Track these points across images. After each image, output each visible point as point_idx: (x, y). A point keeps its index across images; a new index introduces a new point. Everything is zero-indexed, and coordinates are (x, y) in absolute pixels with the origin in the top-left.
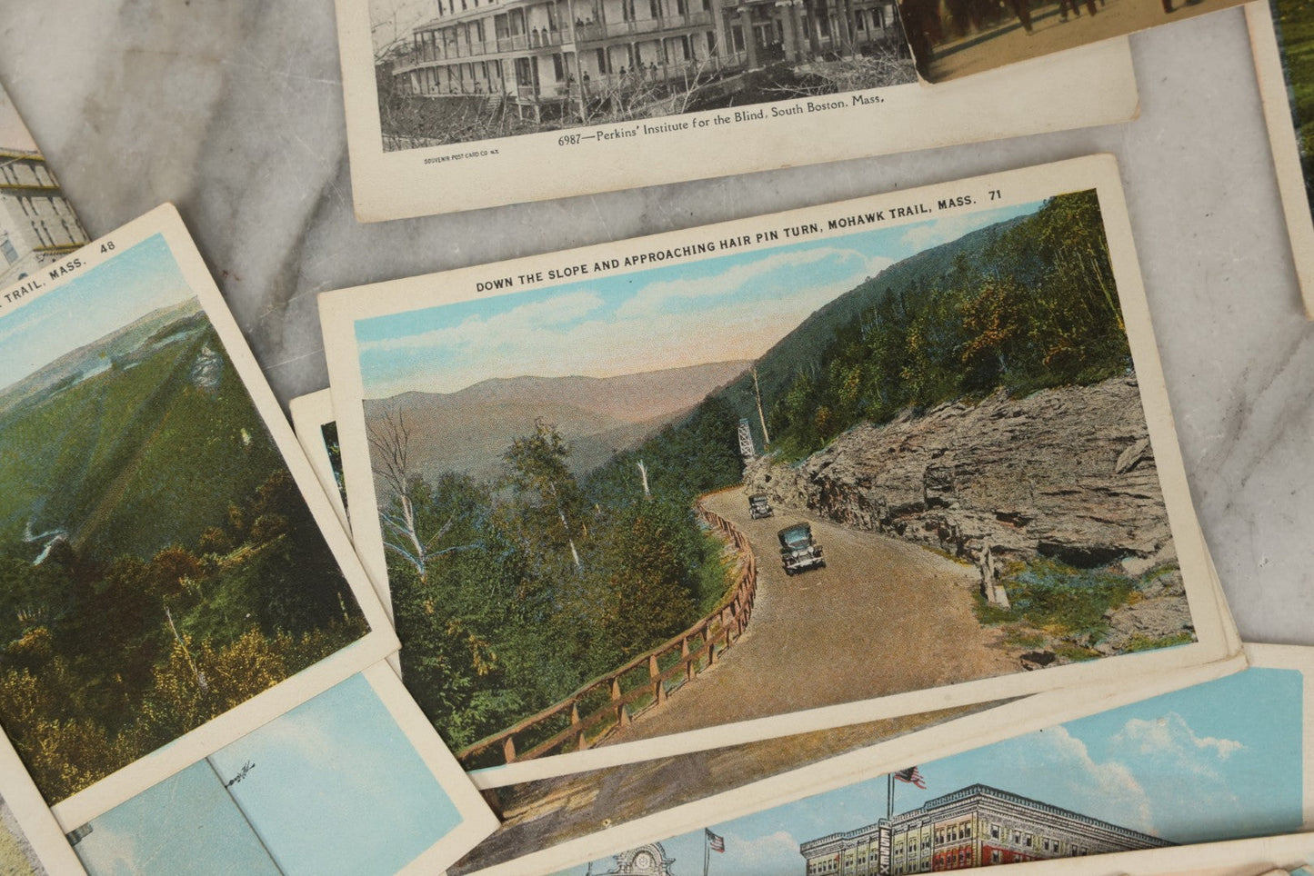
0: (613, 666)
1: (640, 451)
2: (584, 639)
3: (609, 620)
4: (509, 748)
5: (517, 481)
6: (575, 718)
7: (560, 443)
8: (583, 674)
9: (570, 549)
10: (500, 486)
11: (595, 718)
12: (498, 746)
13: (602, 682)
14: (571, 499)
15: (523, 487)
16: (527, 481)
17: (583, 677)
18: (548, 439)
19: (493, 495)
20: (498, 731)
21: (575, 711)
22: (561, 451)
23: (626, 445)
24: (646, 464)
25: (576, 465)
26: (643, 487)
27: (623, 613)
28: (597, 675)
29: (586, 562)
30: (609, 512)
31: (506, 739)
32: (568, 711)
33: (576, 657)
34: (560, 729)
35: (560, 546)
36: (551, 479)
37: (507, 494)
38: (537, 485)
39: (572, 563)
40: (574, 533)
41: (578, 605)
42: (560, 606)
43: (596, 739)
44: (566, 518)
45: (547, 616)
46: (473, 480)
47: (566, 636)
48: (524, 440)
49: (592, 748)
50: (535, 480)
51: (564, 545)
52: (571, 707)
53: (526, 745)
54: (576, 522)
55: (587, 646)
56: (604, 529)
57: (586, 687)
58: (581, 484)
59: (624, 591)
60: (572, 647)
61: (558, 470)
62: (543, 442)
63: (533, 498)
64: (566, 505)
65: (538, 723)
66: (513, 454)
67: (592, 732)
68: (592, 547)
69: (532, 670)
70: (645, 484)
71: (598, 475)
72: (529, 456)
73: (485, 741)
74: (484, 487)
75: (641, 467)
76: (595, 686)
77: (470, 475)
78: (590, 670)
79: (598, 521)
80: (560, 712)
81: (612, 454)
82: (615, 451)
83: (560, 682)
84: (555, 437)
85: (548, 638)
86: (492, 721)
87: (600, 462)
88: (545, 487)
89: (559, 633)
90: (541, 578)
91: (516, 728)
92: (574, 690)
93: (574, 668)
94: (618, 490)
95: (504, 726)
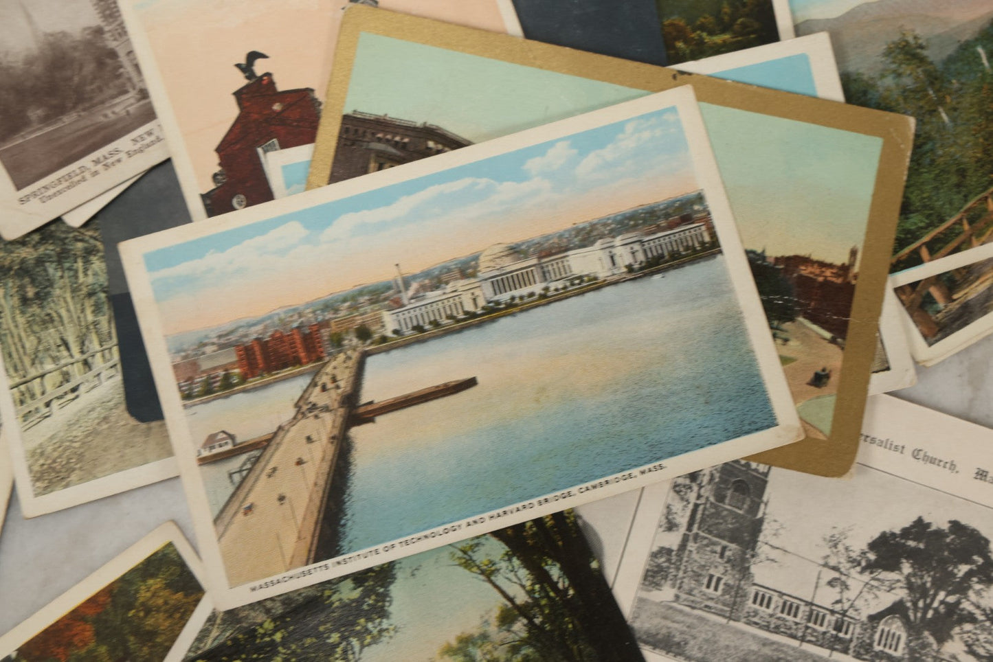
0: (986, 188)
1: (977, 40)
2: (962, 173)
3: (977, 157)
4: (924, 253)
5: (894, 71)
6: (966, 227)
7: (920, 41)
8: (966, 196)
9: (940, 113)
10: (883, 76)
11: (980, 224)
12: (916, 252)
13: (980, 200)
14: (935, 79)
15: (899, 75)
16: (901, 71)
17: (966, 199)
18: (911, 39)
19: (879, 83)
20: (913, 243)
21: (965, 222)
22: (921, 47)
23: (967, 36)
24: (984, 47)
25: (935, 55)
26: (982, 64)
27: (985, 151)
28: (976, 195)
29: (953, 120)
30: (962, 84)
31: (920, 247)
32: (960, 222)
33: (958, 185)
34: (958, 235)
35: (933, 112)
36: (919, 67)
37: (889, 81)
38: (908, 72)
39: (943, 122)
40: (941, 102)
41: (952, 150)
42: (940, 152)
43: (983, 239)
44: (934, 92)
45: (933, 161)
46: (863, 74)
47: (948, 172)
48: (893, 43)
49: (982, 245)
50: (906, 69)
51: (935, 111)
52: (961, 220)
53: (936, 248)
54: (940, 94)
55: (964, 177)
56: (961, 96)
57: (969, 205)
58: (940, 67)
59: (983, 136)
60: (954, 179)
61: (922, 60)
62: (907, 42)
63: (908, 81)
64: (932, 84)
65: (941, 233)
66: (889, 53)
67: (980, 234)
68: (955, 109)
69: (930, 198)
70: (985, 61)
71: (950, 60)
72: (899, 53)
73: (907, 250)
74: (872, 78)
75: (980, 50)
76: (975, 203)
77: (861, 71)
78: (970, 193)
79: (956, 91)
80: (955, 224)
81: (958, 44)
82: (959, 41)
83: (951, 204)
84: (915, 38)
85: (937, 175)
86: (909, 236)
87: (951, 50)
88: (915, 74)
89: (943, 171)
90: (924, 136)
91: (926, 239)
92: (961, 208)
93: (959, 193)
94: (967, 68)
95: (917, 238)
